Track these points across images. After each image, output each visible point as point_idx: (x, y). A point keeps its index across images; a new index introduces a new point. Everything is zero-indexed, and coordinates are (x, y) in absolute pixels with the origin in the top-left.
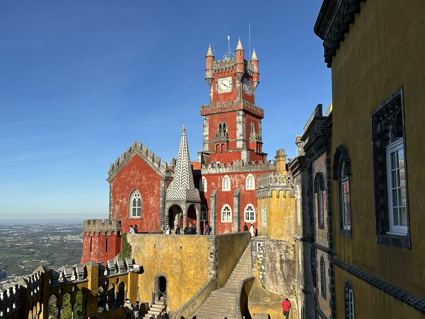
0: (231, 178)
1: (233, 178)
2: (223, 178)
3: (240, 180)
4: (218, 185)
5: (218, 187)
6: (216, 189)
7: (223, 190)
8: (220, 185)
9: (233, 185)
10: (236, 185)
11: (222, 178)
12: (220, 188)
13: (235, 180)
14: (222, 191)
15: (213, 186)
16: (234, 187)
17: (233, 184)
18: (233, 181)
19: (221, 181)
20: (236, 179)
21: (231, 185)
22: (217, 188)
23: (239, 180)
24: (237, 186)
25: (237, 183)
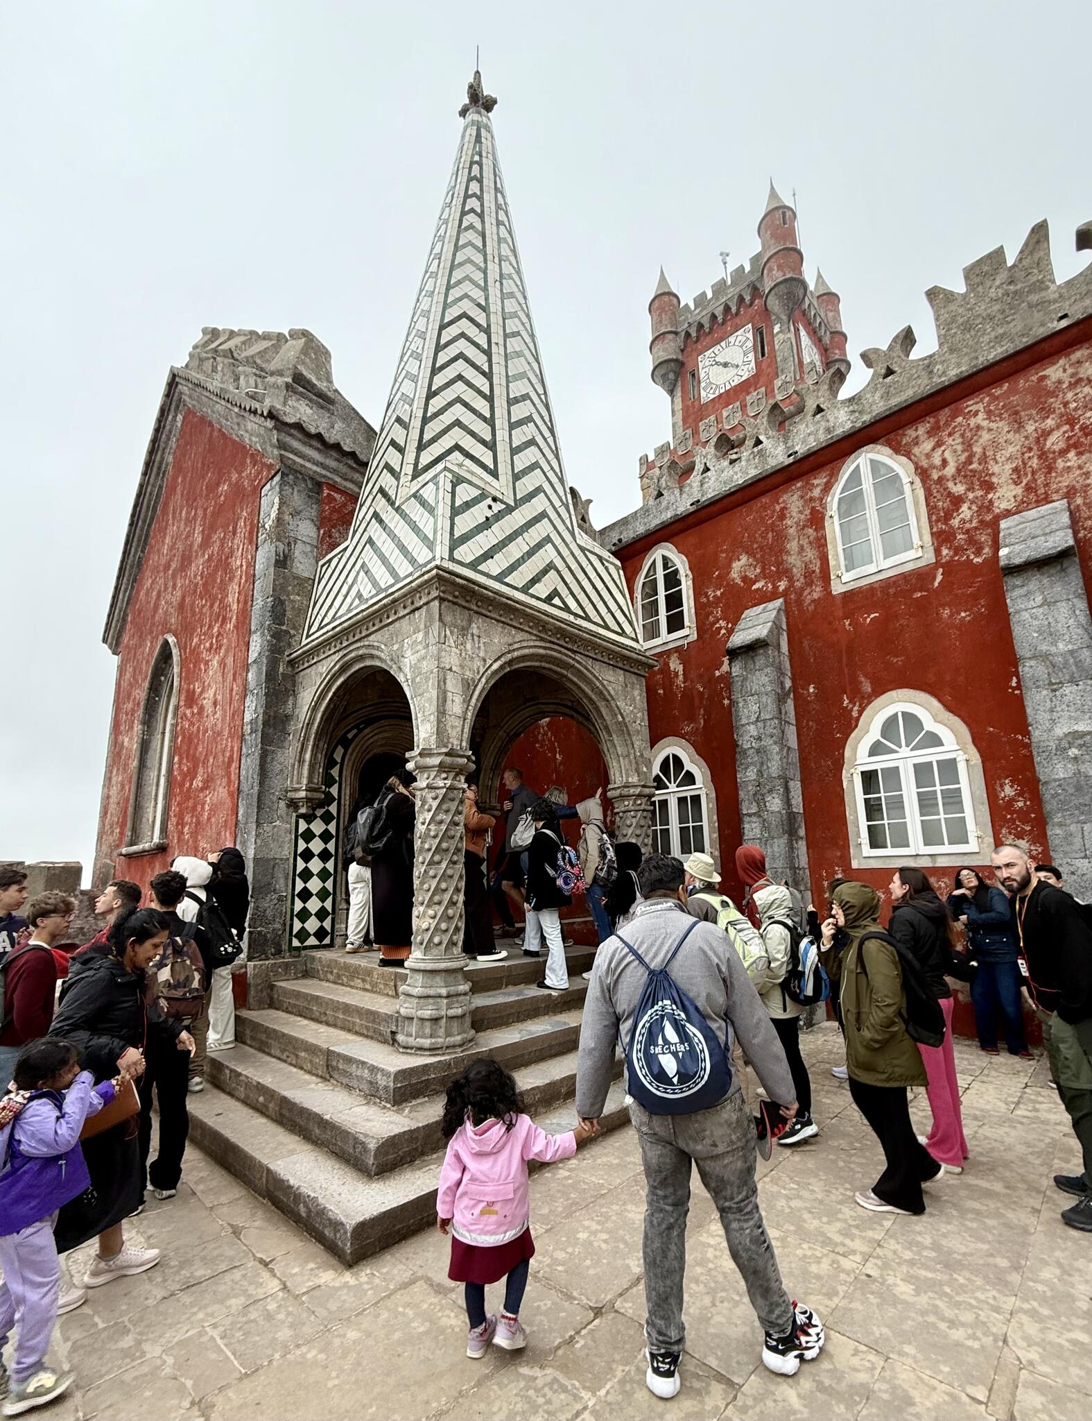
0: (927, 446)
1: (939, 444)
2: (827, 488)
3: (1050, 422)
4: (794, 560)
5: (786, 572)
6: (772, 596)
7: (844, 579)
8: (810, 554)
9: (957, 501)
10: (989, 487)
11: (816, 492)
12: (808, 574)
13: (968, 445)
14: (837, 589)
15: (745, 579)
16: (966, 511)
17: (959, 489)
18: (950, 470)
19: (817, 519)
20: (985, 437)
21: (931, 509)
22: (782, 585)
23: (1030, 428)
24: (1006, 495)
25: (1001, 471)
